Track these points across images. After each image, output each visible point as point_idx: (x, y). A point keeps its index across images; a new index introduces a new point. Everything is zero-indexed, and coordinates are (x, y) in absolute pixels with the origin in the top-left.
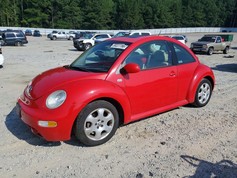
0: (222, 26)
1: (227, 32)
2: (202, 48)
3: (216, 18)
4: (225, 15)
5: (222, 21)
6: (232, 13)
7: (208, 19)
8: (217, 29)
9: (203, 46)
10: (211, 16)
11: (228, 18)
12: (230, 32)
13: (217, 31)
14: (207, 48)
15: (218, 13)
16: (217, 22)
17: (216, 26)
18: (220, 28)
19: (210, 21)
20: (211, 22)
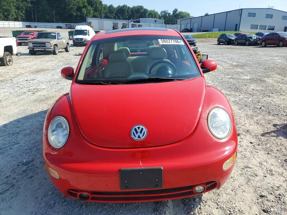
0: (23, 20)
1: (32, 27)
2: (45, 46)
3: (13, 10)
4: (23, 7)
5: (22, 14)
6: (30, 5)
7: (3, 10)
8: (19, 24)
9: (46, 44)
10: (6, 7)
11: (26, 10)
12: (35, 27)
13: (19, 26)
14: (51, 46)
15: (13, 3)
16: (16, 15)
17: (16, 20)
18: (21, 22)
19: (6, 13)
20: (9, 15)
